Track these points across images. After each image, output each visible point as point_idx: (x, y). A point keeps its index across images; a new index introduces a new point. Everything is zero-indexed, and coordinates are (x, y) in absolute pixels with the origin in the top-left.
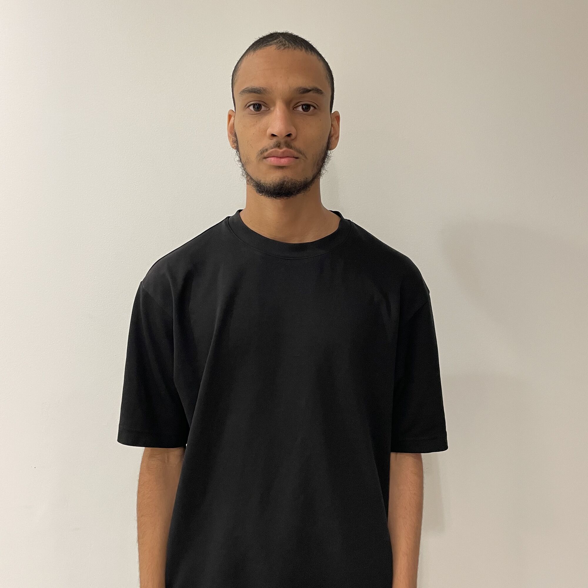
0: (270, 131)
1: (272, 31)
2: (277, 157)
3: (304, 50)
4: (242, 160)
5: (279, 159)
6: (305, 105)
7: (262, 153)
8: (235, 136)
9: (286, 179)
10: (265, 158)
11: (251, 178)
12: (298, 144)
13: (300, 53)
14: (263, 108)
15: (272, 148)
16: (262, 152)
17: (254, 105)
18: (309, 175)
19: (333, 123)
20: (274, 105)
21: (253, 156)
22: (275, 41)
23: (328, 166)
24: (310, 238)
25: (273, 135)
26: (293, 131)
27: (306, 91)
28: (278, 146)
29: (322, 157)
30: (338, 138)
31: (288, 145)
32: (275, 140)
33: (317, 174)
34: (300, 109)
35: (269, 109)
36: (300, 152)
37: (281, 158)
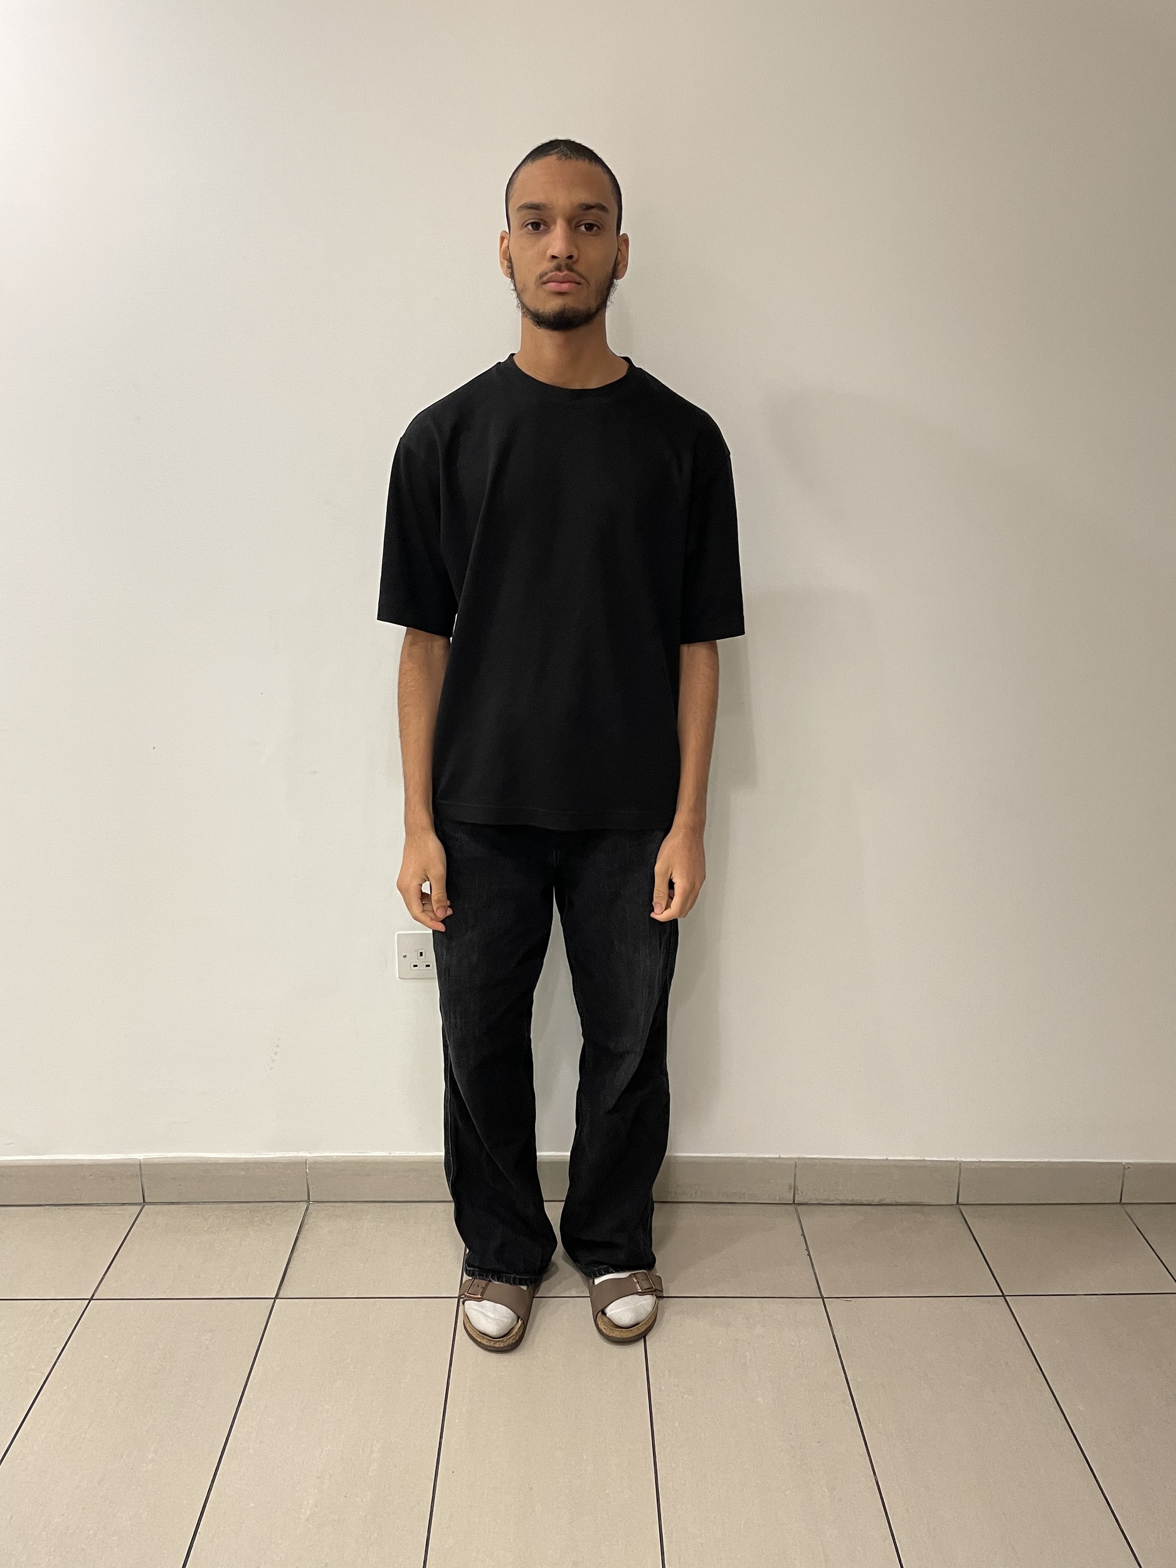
0: (550, 252)
1: (552, 138)
2: (558, 282)
3: (587, 161)
4: (518, 288)
5: (558, 284)
6: (588, 224)
7: (540, 278)
8: (510, 260)
9: (566, 307)
10: (545, 283)
11: (528, 310)
12: (579, 267)
13: (583, 165)
14: (542, 227)
15: (553, 272)
16: (542, 276)
17: (532, 224)
18: (593, 305)
19: (621, 248)
20: (555, 223)
21: (531, 283)
22: (556, 150)
23: (614, 297)
24: (594, 384)
25: (554, 257)
26: (575, 254)
27: (589, 207)
28: (559, 268)
29: (606, 286)
30: (626, 266)
31: (570, 269)
32: (555, 261)
33: (602, 305)
34: (583, 228)
35: (549, 228)
36: (582, 277)
37: (561, 283)
